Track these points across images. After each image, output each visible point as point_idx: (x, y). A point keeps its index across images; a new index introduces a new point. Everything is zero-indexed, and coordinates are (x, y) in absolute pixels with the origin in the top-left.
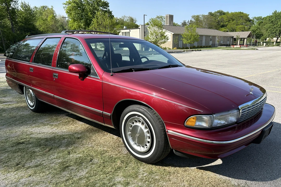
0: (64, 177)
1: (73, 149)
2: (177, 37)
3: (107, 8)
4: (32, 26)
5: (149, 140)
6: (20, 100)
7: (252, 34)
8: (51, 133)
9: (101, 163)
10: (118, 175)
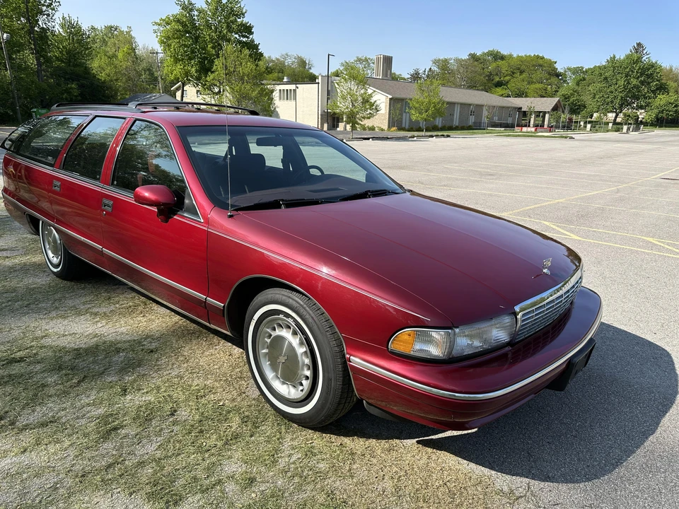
0: (104, 457)
1: (135, 381)
2: (399, 106)
3: (248, 37)
4: (83, 69)
5: (308, 373)
6: (32, 246)
7: (562, 103)
8: (90, 334)
9: (194, 421)
10: (230, 457)
